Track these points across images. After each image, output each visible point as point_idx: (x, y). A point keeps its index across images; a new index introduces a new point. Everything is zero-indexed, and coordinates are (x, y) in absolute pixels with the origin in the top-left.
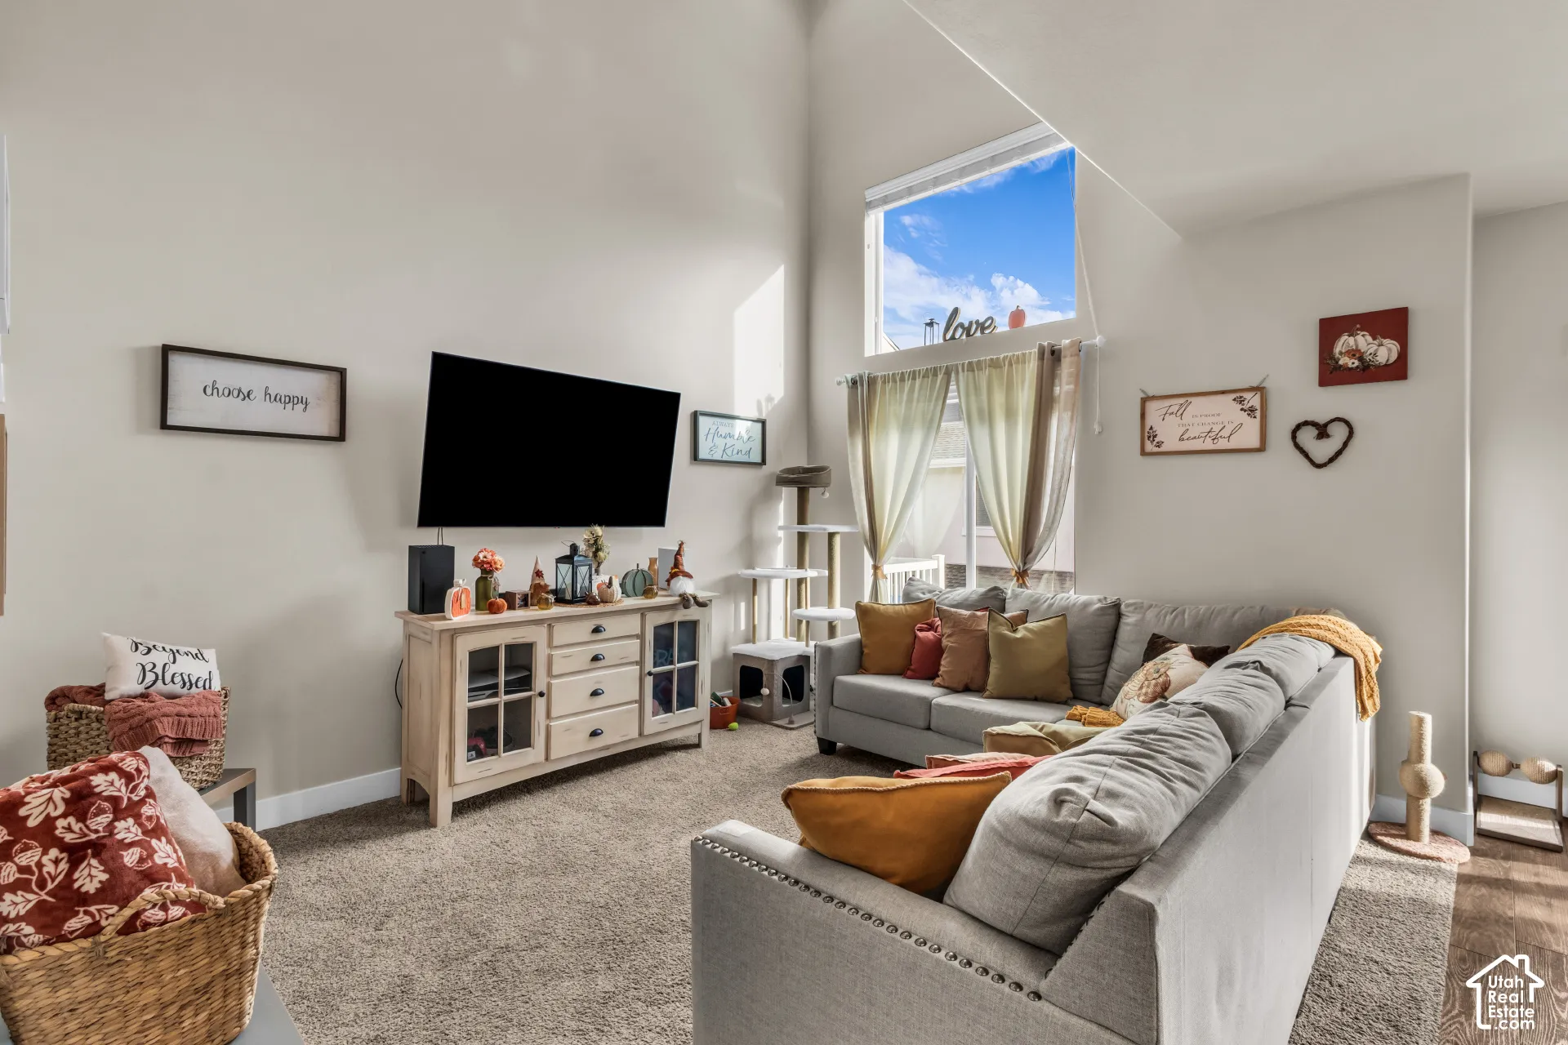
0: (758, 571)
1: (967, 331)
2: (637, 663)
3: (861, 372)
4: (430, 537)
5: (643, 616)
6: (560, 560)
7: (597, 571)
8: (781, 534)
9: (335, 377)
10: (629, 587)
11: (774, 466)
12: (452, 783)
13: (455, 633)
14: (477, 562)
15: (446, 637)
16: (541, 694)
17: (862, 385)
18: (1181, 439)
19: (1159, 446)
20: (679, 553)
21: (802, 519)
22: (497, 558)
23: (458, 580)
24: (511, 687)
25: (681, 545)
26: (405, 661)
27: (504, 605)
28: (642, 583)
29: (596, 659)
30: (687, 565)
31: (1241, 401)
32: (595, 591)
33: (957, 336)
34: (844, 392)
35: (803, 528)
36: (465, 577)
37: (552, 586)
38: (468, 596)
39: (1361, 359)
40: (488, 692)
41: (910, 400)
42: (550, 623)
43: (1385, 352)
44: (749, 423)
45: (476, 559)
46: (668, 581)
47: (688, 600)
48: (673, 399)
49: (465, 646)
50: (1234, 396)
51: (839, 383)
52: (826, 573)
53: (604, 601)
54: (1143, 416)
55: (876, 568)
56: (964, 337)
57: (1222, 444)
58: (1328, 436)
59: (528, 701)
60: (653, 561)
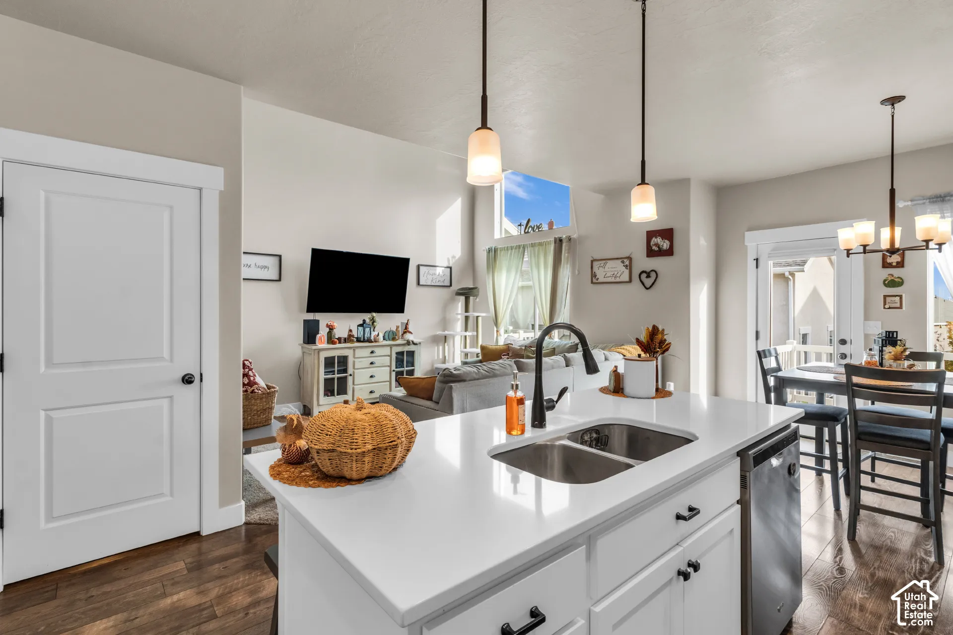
0: (446, 332)
1: (533, 229)
2: (388, 366)
3: (492, 246)
4: (311, 316)
5: (391, 348)
6: (359, 326)
7: (374, 331)
8: (459, 317)
9: (277, 259)
10: (386, 337)
11: (456, 287)
12: (319, 405)
13: (320, 350)
14: (328, 326)
15: (316, 351)
16: (351, 375)
17: (492, 252)
18: (604, 277)
19: (597, 280)
20: (407, 324)
21: (467, 310)
22: (335, 324)
23: (321, 332)
24: (339, 372)
25: (408, 320)
26: (302, 362)
27: (337, 342)
28: (391, 336)
29: (372, 363)
30: (410, 329)
31: (623, 262)
32: (372, 338)
33: (529, 231)
34: (485, 253)
35: (467, 314)
36: (323, 332)
37: (356, 336)
38: (324, 338)
39: (659, 247)
40: (332, 373)
41: (510, 259)
42: (354, 349)
43: (665, 245)
44: (443, 268)
45: (327, 324)
46: (403, 335)
47: (410, 342)
48: (406, 262)
49: (324, 355)
50: (621, 260)
51: (484, 250)
52: (475, 333)
53: (376, 342)
54: (592, 267)
55: (497, 331)
56: (532, 232)
57: (618, 280)
58: (650, 277)
59: (346, 377)
60: (398, 327)
